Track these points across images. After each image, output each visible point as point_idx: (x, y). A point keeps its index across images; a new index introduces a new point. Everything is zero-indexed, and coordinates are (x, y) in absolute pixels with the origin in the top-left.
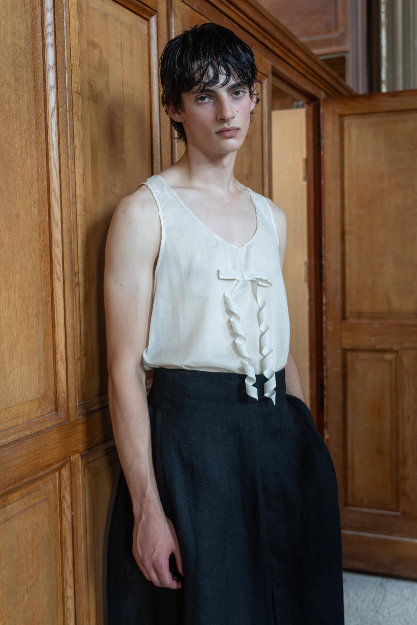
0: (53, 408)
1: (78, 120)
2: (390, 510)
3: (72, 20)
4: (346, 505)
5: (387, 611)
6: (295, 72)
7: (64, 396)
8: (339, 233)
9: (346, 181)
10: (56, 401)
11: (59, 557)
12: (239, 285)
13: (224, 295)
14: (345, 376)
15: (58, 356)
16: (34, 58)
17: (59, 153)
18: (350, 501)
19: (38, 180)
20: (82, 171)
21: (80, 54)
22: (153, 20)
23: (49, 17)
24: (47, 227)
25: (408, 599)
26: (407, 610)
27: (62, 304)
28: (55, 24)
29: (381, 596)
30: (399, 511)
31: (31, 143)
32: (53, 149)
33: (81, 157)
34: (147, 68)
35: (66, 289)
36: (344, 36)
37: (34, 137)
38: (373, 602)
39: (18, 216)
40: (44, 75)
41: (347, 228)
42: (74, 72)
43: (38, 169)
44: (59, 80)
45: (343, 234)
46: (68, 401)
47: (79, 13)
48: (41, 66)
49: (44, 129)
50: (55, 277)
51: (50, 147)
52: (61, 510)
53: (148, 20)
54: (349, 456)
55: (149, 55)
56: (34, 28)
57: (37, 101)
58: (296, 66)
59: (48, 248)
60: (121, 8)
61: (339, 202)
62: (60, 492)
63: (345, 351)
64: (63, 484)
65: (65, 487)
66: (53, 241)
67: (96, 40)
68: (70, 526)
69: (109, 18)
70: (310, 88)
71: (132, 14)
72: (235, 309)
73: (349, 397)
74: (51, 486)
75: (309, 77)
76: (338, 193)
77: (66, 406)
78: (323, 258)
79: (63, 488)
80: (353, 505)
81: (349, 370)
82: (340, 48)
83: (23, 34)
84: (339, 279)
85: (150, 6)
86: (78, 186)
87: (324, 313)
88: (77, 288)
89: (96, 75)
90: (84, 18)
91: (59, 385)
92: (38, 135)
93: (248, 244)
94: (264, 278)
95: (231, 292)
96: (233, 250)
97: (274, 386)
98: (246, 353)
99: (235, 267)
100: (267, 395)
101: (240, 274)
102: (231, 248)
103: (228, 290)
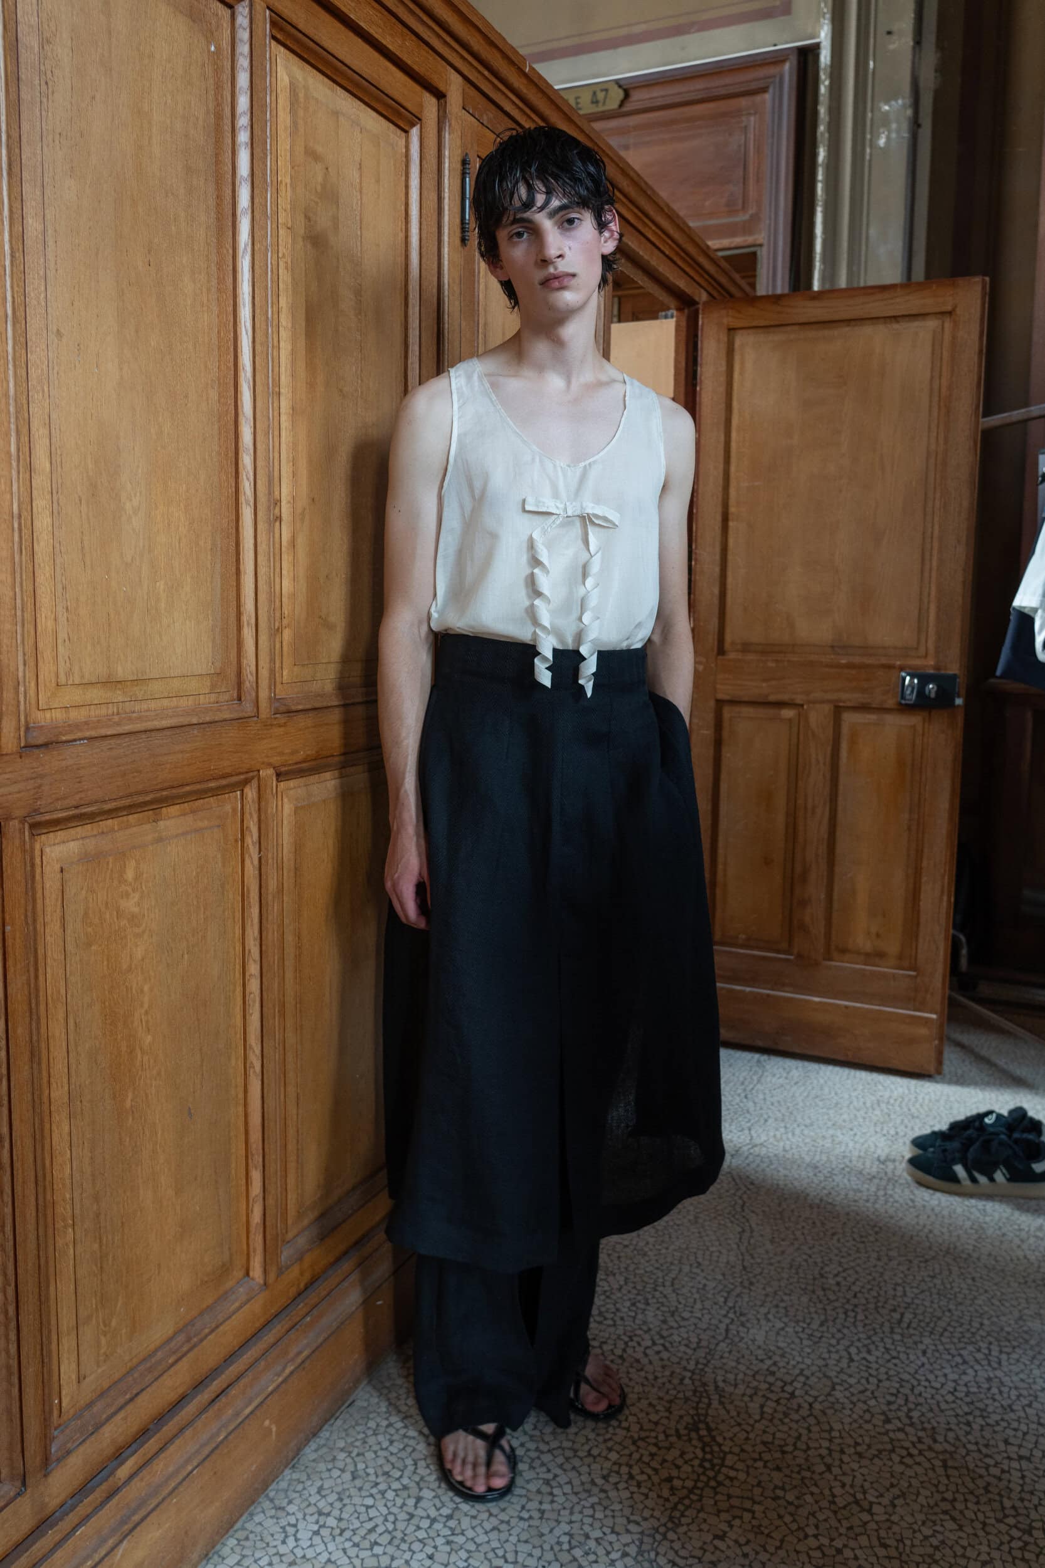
0: (235, 695)
1: (287, 268)
2: (778, 951)
3: (281, 113)
5: (761, 1096)
6: (656, 252)
7: (252, 678)
8: (719, 518)
9: (734, 435)
10: (239, 684)
11: (238, 915)
12: (558, 522)
13: (531, 536)
14: (718, 743)
15: (245, 618)
16: (218, 162)
17: (254, 311)
19: (219, 348)
20: (290, 348)
21: (293, 168)
22: (415, 132)
23: (243, 102)
24: (232, 423)
25: (796, 1083)
26: (793, 1096)
27: (252, 541)
28: (252, 113)
29: (755, 1078)
30: (791, 954)
31: (209, 290)
32: (244, 305)
33: (290, 325)
34: (403, 208)
35: (259, 518)
36: (755, 218)
37: (214, 282)
38: (743, 1083)
39: (186, 397)
40: (234, 191)
42: (282, 193)
43: (219, 332)
44: (256, 201)
45: (725, 518)
46: (257, 687)
47: (292, 104)
48: (229, 176)
49: (231, 273)
50: (242, 499)
51: (240, 301)
52: (242, 847)
53: (406, 132)
54: (720, 867)
55: (407, 187)
56: (219, 116)
57: (220, 230)
58: (657, 243)
59: (232, 454)
60: (363, 106)
61: (721, 466)
62: (242, 821)
63: (720, 703)
64: (247, 808)
65: (251, 814)
66: (240, 444)
67: (319, 149)
68: (257, 872)
69: (341, 118)
70: (682, 283)
71: (381, 118)
72: (544, 557)
73: (724, 776)
74: (228, 808)
75: (680, 263)
76: (721, 453)
77: (254, 694)
79: (247, 816)
81: (725, 734)
82: (750, 239)
83: (201, 122)
84: (716, 591)
85: (410, 109)
86: (283, 369)
88: (277, 524)
89: (317, 203)
90: (301, 113)
91: (244, 662)
92: (221, 280)
93: (587, 462)
94: (601, 514)
95: (544, 532)
96: (559, 469)
97: (593, 669)
98: (545, 619)
99: (556, 495)
100: (581, 682)
101: (561, 506)
102: (555, 466)
103: (539, 529)
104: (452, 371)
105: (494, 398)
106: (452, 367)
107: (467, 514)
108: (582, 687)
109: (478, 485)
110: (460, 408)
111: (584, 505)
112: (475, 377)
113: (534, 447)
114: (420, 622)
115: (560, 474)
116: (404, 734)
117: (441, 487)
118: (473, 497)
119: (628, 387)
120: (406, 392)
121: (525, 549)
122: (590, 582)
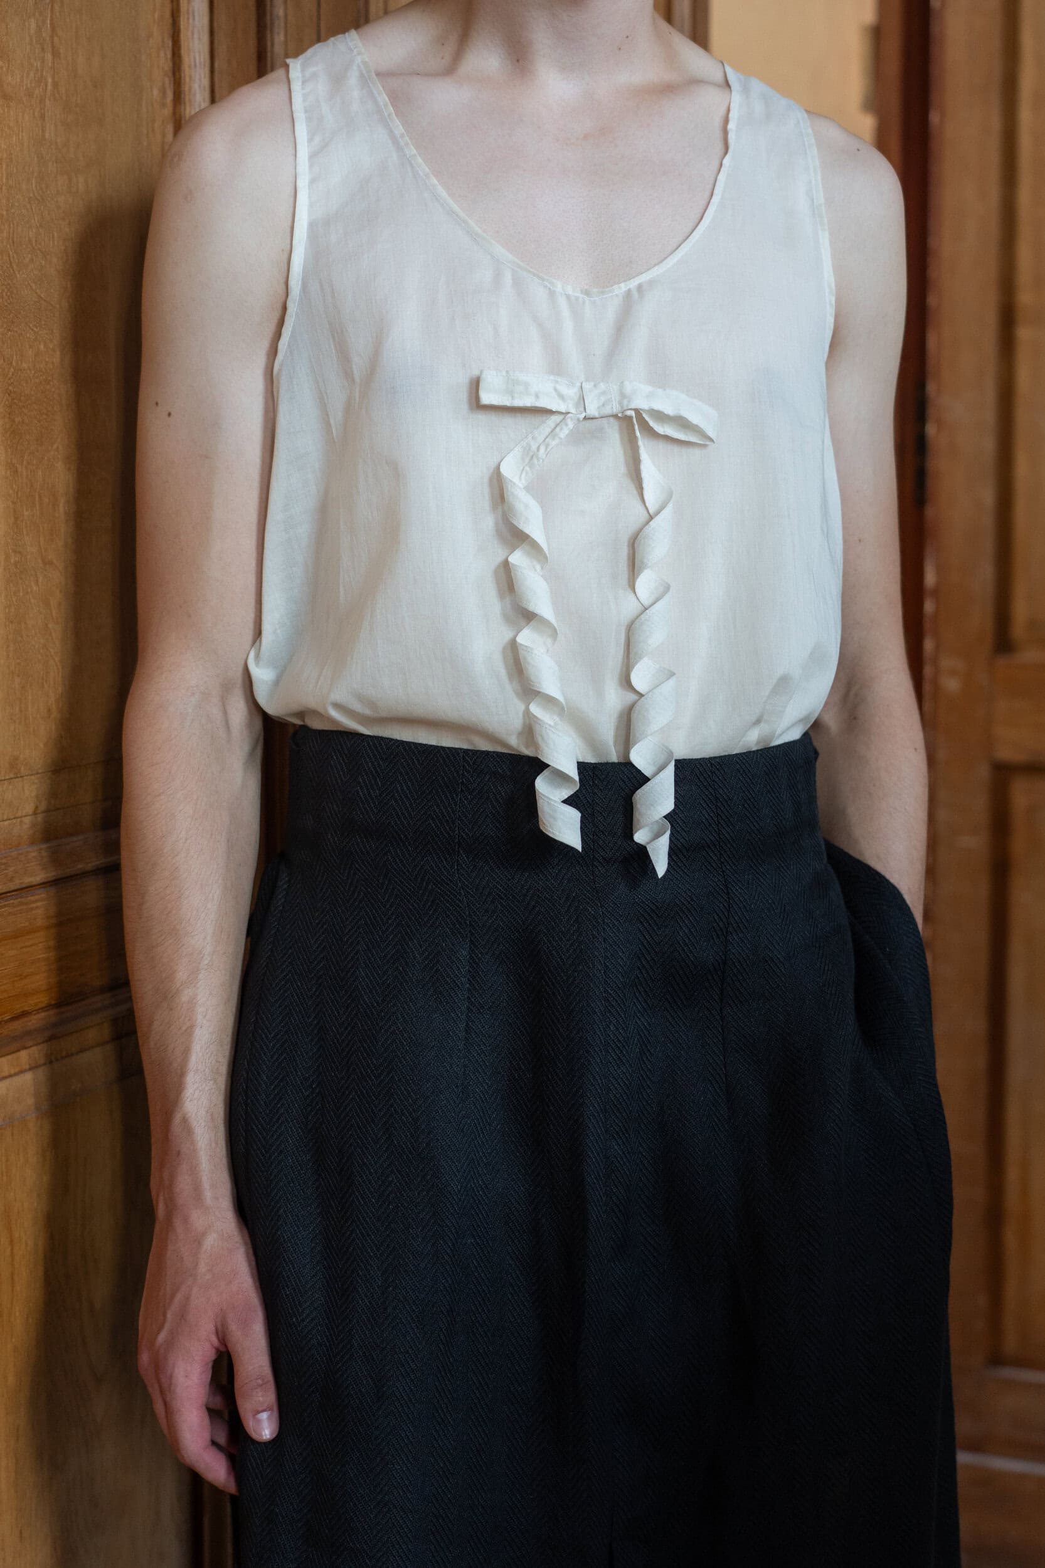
4: (997, 1359)
8: (991, 318)
9: (1026, 115)
12: (564, 433)
13: (497, 470)
18: (1011, 1343)
41: (1025, 298)
45: (1008, 318)
54: (1012, 1174)
63: (1003, 773)
72: (533, 524)
78: (931, 412)
80: (1020, 1362)
84: (988, 496)
87: (927, 625)
93: (633, 284)
94: (670, 411)
95: (530, 457)
96: (562, 302)
97: (667, 805)
98: (549, 681)
99: (556, 366)
100: (640, 837)
101: (571, 392)
102: (552, 294)
103: (517, 452)
104: (296, 67)
105: (399, 129)
106: (297, 54)
107: (337, 416)
108: (642, 854)
109: (359, 345)
110: (313, 156)
111: (628, 388)
112: (353, 79)
113: (500, 250)
114: (226, 688)
115: (566, 313)
116: (182, 975)
117: (273, 352)
118: (348, 374)
119: (736, 98)
120: (179, 124)
121: (485, 503)
122: (646, 583)
